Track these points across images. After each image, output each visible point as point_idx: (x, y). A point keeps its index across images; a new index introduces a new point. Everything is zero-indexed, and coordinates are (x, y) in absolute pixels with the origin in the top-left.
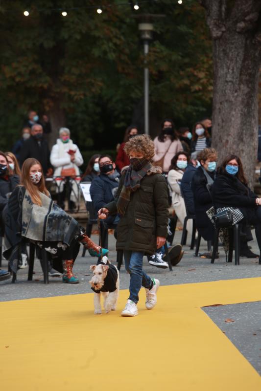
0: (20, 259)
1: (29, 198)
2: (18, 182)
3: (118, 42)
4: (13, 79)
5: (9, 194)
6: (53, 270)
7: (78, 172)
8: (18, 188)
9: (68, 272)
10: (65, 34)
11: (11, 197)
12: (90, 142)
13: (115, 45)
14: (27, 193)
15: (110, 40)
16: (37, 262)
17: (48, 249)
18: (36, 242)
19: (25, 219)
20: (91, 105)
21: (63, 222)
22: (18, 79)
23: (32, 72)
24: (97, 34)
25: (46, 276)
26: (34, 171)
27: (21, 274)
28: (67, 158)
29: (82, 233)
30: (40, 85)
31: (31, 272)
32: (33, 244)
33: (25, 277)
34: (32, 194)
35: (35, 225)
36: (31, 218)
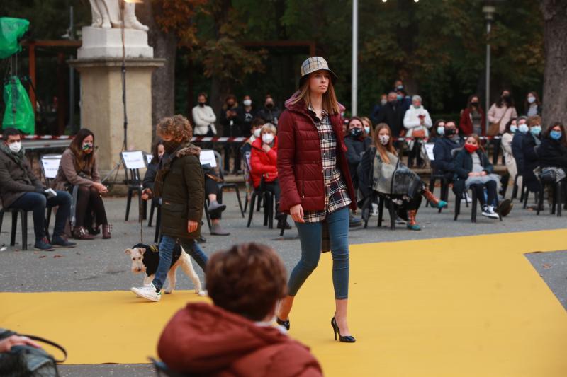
0: (371, 208)
1: (379, 158)
2: (370, 143)
3: (465, 22)
4: (373, 53)
5: (362, 153)
6: (399, 218)
7: (427, 134)
8: (370, 149)
9: (411, 221)
10: (418, 16)
11: (364, 155)
12: (440, 106)
13: (462, 24)
14: (378, 153)
15: (457, 20)
16: (386, 211)
17: (395, 201)
18: (385, 194)
19: (376, 175)
20: (442, 74)
21: (408, 178)
22: (377, 53)
23: (390, 48)
24: (446, 15)
25: (393, 223)
26: (382, 134)
27: (373, 221)
28: (418, 122)
29: (424, 187)
30: (396, 59)
31: (380, 220)
32: (382, 196)
33: (376, 224)
34: (381, 153)
35: (384, 180)
36: (381, 174)
